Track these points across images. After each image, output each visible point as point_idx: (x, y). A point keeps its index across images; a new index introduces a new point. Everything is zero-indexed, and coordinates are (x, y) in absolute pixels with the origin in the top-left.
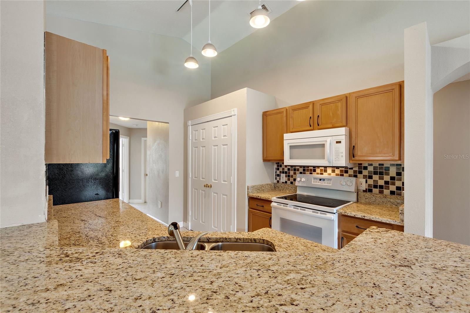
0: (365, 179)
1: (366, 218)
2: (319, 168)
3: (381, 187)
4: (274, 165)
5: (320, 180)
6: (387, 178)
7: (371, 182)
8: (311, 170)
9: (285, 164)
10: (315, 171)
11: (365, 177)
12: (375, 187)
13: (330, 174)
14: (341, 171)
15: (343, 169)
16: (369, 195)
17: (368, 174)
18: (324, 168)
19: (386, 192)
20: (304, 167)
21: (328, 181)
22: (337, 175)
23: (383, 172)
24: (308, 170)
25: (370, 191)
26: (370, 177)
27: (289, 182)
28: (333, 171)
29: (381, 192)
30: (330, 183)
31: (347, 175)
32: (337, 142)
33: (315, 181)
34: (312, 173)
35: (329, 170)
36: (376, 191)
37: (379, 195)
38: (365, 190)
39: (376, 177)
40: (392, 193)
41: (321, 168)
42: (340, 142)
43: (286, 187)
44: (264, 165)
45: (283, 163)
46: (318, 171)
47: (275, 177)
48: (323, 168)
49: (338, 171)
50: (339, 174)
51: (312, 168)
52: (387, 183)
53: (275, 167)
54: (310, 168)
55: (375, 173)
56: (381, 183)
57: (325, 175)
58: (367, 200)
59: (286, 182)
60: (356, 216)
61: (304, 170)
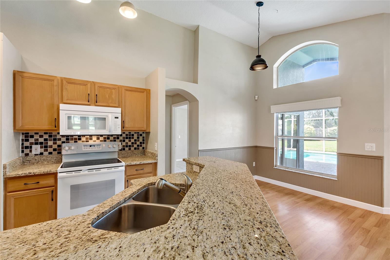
0: (121, 142)
1: (142, 163)
2: (85, 137)
3: (130, 146)
4: (20, 136)
5: (91, 146)
6: (133, 141)
7: (124, 144)
8: (76, 139)
9: (60, 134)
10: (80, 139)
11: (121, 141)
12: (127, 146)
13: (95, 141)
14: (105, 138)
15: (106, 136)
16: (124, 152)
17: (123, 139)
18: (90, 137)
19: (132, 149)
20: (67, 136)
21: (98, 146)
22: (101, 141)
23: (131, 137)
24: (72, 139)
25: (124, 149)
26: (124, 141)
27: (46, 153)
28: (98, 139)
29: (130, 149)
30: (100, 148)
31: (109, 140)
32: (116, 118)
33: (86, 147)
34: (77, 141)
35: (94, 138)
36: (127, 149)
37: (129, 151)
38: (121, 149)
39: (127, 141)
40: (135, 149)
41: (86, 137)
42: (118, 118)
43: (42, 158)
44: (14, 135)
45: (59, 133)
46: (84, 139)
47: (21, 150)
48: (88, 137)
49: (101, 138)
50: (103, 140)
51: (77, 137)
52: (132, 143)
53: (21, 138)
54: (74, 137)
55: (127, 138)
56: (130, 144)
57: (91, 142)
58: (123, 156)
59: (41, 154)
60: (137, 164)
61: (67, 139)
